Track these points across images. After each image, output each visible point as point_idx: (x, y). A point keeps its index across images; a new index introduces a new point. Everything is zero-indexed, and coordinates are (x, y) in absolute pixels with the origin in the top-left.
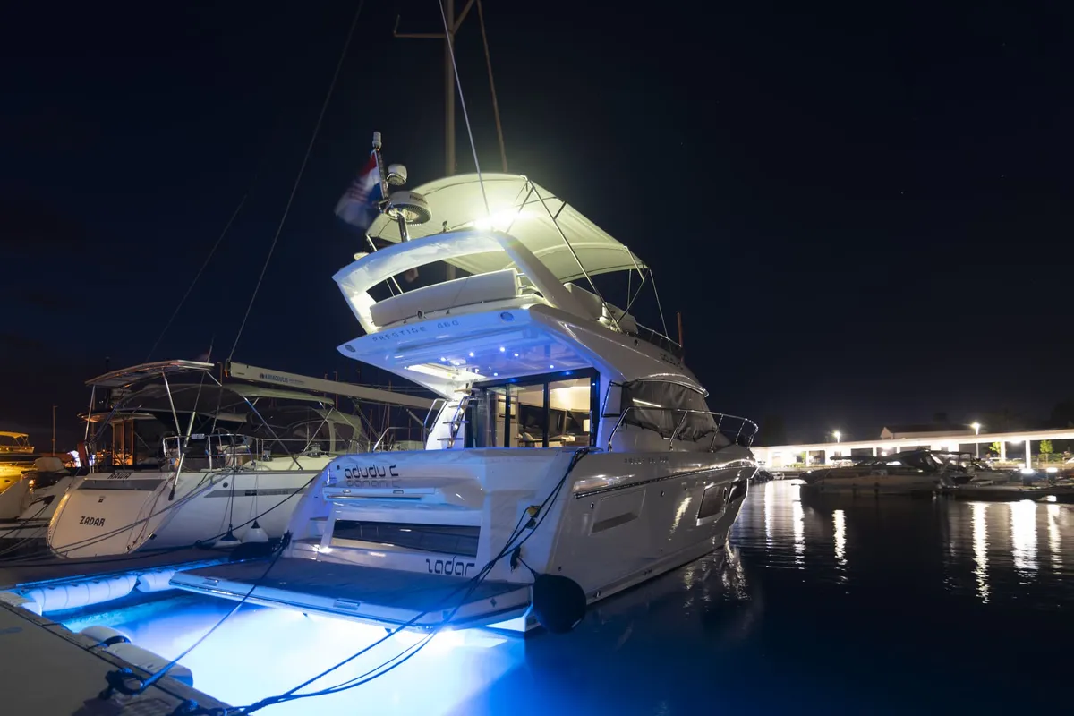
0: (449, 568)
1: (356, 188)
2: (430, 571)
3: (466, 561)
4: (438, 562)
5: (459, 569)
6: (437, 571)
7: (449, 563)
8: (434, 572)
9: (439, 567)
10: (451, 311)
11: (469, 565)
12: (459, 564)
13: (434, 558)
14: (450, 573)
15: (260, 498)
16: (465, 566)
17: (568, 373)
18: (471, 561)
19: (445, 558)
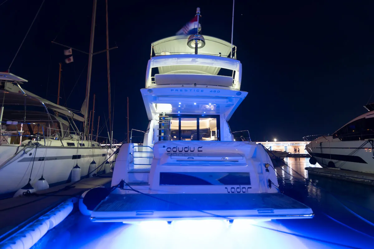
0: (238, 190)
1: (187, 27)
2: (229, 192)
3: (247, 186)
4: (232, 188)
5: (244, 190)
6: (232, 192)
7: (238, 188)
8: (231, 193)
9: (233, 190)
10: (208, 86)
11: (248, 188)
12: (243, 188)
13: (229, 187)
14: (240, 192)
15: (47, 162)
16: (247, 189)
17: (203, 116)
18: (249, 186)
19: (236, 186)
